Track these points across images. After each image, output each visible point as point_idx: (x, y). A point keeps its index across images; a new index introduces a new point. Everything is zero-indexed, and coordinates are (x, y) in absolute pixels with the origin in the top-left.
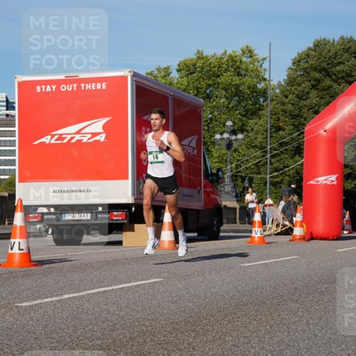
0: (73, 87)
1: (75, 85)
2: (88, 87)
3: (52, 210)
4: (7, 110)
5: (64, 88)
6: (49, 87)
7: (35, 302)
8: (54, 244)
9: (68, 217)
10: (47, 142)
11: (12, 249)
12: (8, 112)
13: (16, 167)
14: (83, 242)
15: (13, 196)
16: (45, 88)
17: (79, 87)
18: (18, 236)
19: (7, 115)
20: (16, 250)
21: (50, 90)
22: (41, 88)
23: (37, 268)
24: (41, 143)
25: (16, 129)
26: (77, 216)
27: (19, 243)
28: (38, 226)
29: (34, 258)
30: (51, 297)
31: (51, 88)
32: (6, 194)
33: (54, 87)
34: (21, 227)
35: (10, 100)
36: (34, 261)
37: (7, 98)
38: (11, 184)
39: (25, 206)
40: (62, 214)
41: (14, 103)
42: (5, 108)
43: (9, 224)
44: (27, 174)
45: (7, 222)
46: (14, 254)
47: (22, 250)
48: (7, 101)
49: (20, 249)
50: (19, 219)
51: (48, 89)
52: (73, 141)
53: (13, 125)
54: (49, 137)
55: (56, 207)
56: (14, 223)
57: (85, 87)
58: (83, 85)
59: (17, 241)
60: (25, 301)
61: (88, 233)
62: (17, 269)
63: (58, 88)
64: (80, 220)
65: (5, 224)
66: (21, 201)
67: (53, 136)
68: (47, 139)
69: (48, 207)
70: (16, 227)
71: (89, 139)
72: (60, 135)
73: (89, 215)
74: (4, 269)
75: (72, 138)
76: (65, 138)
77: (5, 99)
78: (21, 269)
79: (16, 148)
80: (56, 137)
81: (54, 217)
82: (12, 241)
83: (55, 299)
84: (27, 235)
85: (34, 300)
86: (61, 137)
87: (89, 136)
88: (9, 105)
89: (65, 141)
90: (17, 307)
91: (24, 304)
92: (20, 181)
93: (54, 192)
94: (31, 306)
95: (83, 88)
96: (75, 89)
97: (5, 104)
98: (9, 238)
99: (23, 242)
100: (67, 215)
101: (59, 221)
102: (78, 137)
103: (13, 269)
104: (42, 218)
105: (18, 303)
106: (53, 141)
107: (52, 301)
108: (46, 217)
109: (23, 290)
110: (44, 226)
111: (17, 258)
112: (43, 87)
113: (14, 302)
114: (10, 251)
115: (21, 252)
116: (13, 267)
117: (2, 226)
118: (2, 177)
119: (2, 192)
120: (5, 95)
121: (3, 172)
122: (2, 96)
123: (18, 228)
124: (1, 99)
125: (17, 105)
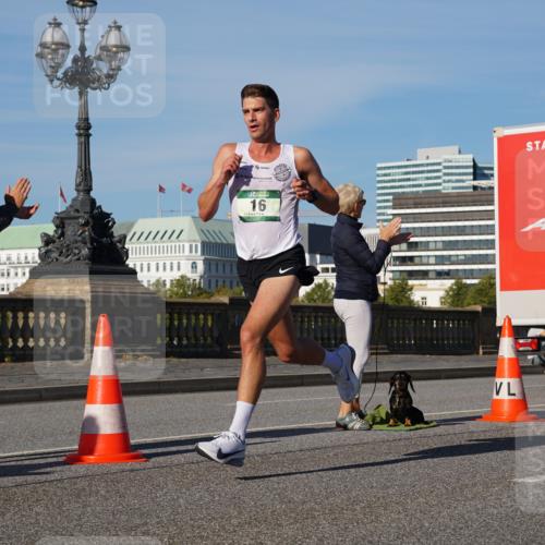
4: (475, 179)
11: (498, 393)
12: (476, 183)
13: (496, 266)
15: (491, 311)
16: (541, 145)
18: (506, 372)
19: (475, 188)
20: (503, 395)
22: (534, 146)
25: (495, 207)
27: (509, 384)
29: (533, 407)
32: (479, 308)
34: (510, 359)
35: (480, 165)
36: (534, 413)
37: (474, 161)
38: (486, 292)
39: (514, 327)
41: (492, 169)
42: (471, 177)
43: (484, 353)
44: (514, 278)
45: (481, 351)
46: (501, 401)
47: (514, 395)
48: (475, 166)
49: (509, 394)
50: (506, 347)
53: (491, 202)
56: (500, 354)
59: (505, 381)
62: (508, 425)
65: (478, 353)
66: (510, 320)
70: (503, 359)
74: (488, 423)
77: (471, 164)
79: (496, 237)
82: (498, 380)
84: (521, 371)
88: (478, 172)
92: (503, 288)
97: (471, 170)
98: (494, 375)
99: (514, 382)
103: (501, 424)
104: (539, 344)
110: (540, 357)
111: (506, 408)
112: (537, 143)
113: (511, 476)
114: (495, 397)
115: (513, 397)
116: (501, 420)
117: (474, 357)
118: (469, 281)
119: (469, 304)
120: (470, 157)
121: (471, 274)
122: (467, 159)
123: (506, 362)
124: (465, 164)
125: (496, 172)
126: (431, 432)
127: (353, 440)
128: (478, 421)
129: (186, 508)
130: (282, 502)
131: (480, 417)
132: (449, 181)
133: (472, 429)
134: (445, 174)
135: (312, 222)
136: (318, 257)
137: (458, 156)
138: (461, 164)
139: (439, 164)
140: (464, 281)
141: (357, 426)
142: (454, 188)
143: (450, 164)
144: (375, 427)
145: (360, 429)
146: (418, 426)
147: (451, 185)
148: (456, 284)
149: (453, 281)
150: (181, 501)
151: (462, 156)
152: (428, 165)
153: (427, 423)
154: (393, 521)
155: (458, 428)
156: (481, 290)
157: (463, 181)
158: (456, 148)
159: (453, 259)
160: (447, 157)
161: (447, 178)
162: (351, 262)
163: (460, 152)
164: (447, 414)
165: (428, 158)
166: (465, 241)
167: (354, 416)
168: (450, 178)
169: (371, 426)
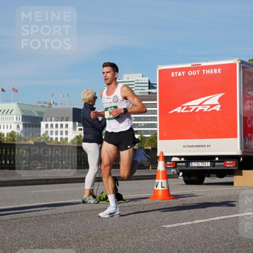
0: (197, 72)
1: (198, 71)
2: (208, 72)
3: (183, 159)
4: (149, 89)
5: (190, 73)
6: (180, 73)
7: (175, 225)
8: (184, 183)
9: (194, 164)
10: (179, 111)
11: (157, 187)
12: (150, 91)
13: (158, 129)
14: (205, 182)
15: (155, 150)
16: (178, 74)
17: (201, 72)
18: (161, 177)
19: (149, 93)
20: (159, 187)
21: (181, 75)
22: (175, 74)
23: (174, 200)
24: (174, 112)
25: (157, 102)
26: (201, 164)
27: (162, 182)
28: (172, 170)
29: (172, 193)
30: (186, 222)
31: (182, 74)
32: (150, 148)
33: (183, 73)
35: (151, 82)
36: (172, 196)
37: (149, 81)
38: (153, 141)
39: (165, 157)
40: (189, 162)
41: (156, 84)
42: (148, 88)
43: (152, 169)
44: (165, 134)
45: (151, 168)
46: (158, 191)
47: (164, 187)
48: (149, 83)
49: (162, 187)
50: (161, 166)
51: (180, 74)
52: (197, 110)
53: (156, 100)
54: (180, 108)
55: (185, 157)
56: (158, 169)
57: (205, 72)
58: (204, 71)
59: (160, 181)
60: (168, 224)
61: (208, 176)
62: (161, 201)
63: (186, 74)
64: (202, 167)
65: (149, 168)
66: (162, 153)
67: (183, 107)
68: (178, 110)
69: (180, 157)
70: (159, 171)
71: (208, 109)
72: (188, 106)
73: (209, 163)
74: (152, 200)
75: (196, 109)
76: (191, 108)
77: (148, 82)
78: (164, 201)
79: (157, 116)
80: (185, 108)
81: (184, 164)
82: (157, 181)
83: (189, 223)
84: (167, 177)
85: (174, 223)
86: (188, 108)
87: (208, 107)
88: (151, 86)
89: (191, 111)
90: (163, 228)
91: (168, 226)
92: (160, 139)
93: (184, 147)
94: (173, 228)
95: (204, 73)
96: (198, 73)
97: (148, 85)
98: (155, 179)
99: (164, 182)
100: (193, 163)
101: (187, 167)
102: (200, 108)
103: (158, 201)
104: (176, 165)
105: (163, 225)
106: (182, 111)
107: (187, 225)
108: (178, 164)
109: (166, 216)
110: (177, 171)
111: (160, 194)
112: (176, 73)
113: (161, 225)
114: (155, 188)
115: (163, 189)
116: (158, 199)
117: (147, 170)
118: (146, 136)
119: (146, 146)
120: (148, 78)
121: (147, 132)
122: (146, 80)
123: (161, 172)
124: (145, 82)
125: (158, 86)
126: (126, 204)
127: (90, 208)
128: (148, 199)
129: (9, 241)
130: (55, 237)
131: (148, 198)
132: (138, 90)
133: (144, 203)
134: (136, 86)
135: (74, 107)
136: (77, 123)
137: (142, 78)
138: (143, 82)
139: (133, 81)
140: (144, 135)
141: (92, 202)
142: (140, 93)
143: (138, 82)
144: (100, 202)
145: (93, 203)
146: (120, 202)
147: (138, 91)
148: (140, 137)
149: (139, 135)
150: (6, 237)
151: (143, 78)
152: (128, 82)
153: (124, 200)
154: (106, 245)
155: (138, 202)
156: (151, 140)
157: (144, 90)
158: (141, 75)
159: (139, 125)
160: (137, 78)
161: (136, 88)
162: (90, 125)
163: (143, 77)
164: (134, 196)
165: (128, 78)
166: (145, 117)
167: (91, 197)
168: (138, 88)
169: (99, 202)
